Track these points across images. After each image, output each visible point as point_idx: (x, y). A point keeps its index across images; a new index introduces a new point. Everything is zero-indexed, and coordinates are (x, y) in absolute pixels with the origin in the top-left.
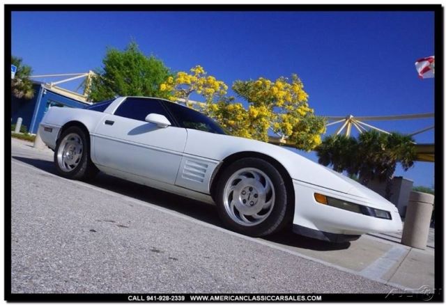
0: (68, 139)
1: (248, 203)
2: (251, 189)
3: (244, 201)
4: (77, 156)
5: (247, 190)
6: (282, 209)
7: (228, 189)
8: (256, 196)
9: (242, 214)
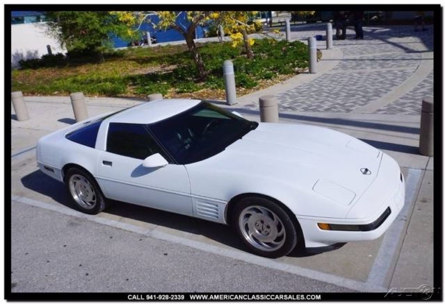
0: (74, 179)
1: (263, 232)
2: (262, 222)
3: (260, 231)
4: (91, 194)
5: (259, 223)
6: (293, 237)
7: (242, 221)
8: (268, 227)
9: (261, 241)
